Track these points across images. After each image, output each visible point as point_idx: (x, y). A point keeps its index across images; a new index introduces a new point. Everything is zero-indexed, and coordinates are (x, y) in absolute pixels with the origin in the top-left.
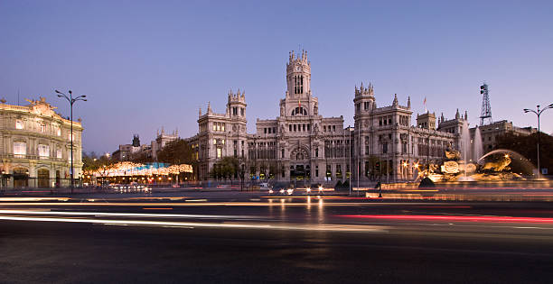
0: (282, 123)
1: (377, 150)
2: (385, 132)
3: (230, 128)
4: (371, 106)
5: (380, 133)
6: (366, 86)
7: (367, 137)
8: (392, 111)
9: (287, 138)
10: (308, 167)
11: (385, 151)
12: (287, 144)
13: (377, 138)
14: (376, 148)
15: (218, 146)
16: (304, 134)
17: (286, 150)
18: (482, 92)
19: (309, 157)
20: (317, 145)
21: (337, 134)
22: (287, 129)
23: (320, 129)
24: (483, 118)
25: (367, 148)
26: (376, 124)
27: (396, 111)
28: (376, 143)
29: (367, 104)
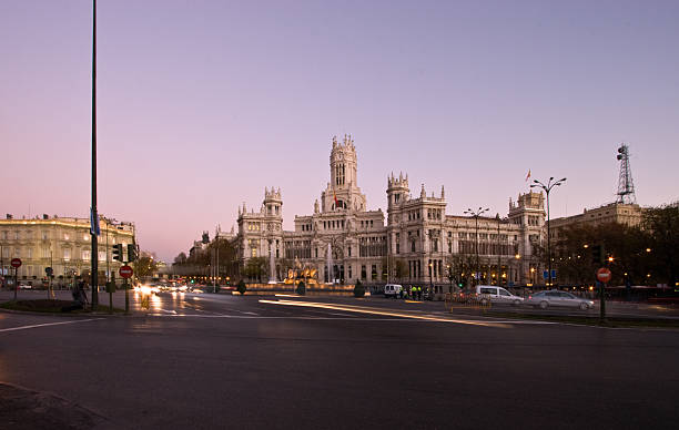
0: (316, 220)
1: (406, 248)
2: (413, 228)
3: (264, 227)
4: (401, 199)
5: (409, 229)
6: (397, 177)
7: (397, 234)
8: (419, 204)
9: (321, 236)
10: (342, 267)
11: (414, 249)
12: (321, 242)
13: (406, 235)
14: (405, 246)
15: (252, 246)
16: (337, 230)
17: (320, 250)
18: (619, 158)
19: (342, 257)
20: (349, 243)
21: (373, 230)
22: (321, 226)
23: (353, 224)
24: (622, 194)
25: (398, 245)
26: (406, 219)
27: (422, 204)
28: (406, 241)
29: (397, 196)
